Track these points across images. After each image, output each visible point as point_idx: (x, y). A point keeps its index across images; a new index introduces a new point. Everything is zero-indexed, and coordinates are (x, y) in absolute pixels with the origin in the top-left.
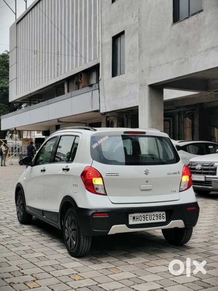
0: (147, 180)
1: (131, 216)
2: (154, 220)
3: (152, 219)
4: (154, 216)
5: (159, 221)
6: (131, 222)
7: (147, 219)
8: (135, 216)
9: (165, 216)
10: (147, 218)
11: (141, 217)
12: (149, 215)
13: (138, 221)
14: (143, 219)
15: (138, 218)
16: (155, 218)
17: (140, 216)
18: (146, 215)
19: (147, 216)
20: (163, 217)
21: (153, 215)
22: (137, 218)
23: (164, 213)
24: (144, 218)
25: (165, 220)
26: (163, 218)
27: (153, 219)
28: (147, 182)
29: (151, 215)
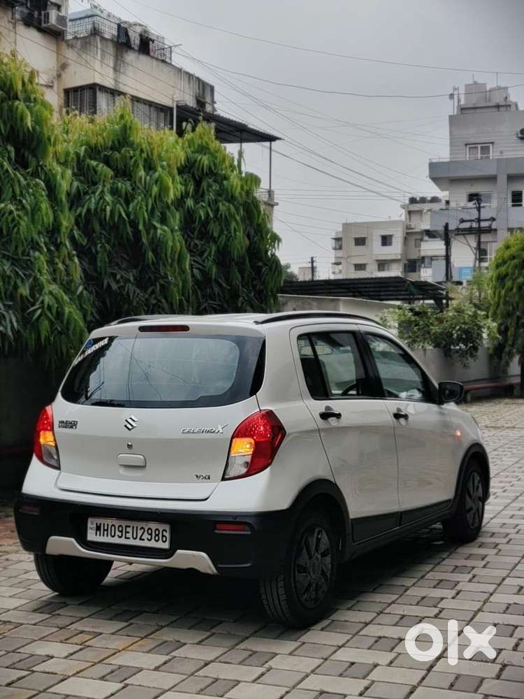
0: (130, 444)
1: (91, 523)
2: (143, 540)
3: (139, 537)
4: (143, 530)
5: (153, 544)
6: (92, 536)
7: (128, 535)
8: (100, 524)
9: (167, 535)
10: (128, 532)
11: (113, 528)
12: (133, 527)
13: (107, 536)
14: (118, 533)
15: (107, 530)
16: (146, 536)
17: (113, 525)
18: (126, 527)
19: (128, 529)
20: (163, 536)
21: (141, 529)
22: (104, 530)
23: (167, 527)
24: (122, 531)
25: (166, 546)
26: (164, 539)
27: (141, 539)
28: (130, 446)
29: (137, 527)
